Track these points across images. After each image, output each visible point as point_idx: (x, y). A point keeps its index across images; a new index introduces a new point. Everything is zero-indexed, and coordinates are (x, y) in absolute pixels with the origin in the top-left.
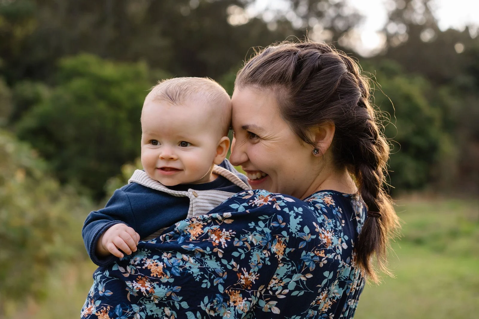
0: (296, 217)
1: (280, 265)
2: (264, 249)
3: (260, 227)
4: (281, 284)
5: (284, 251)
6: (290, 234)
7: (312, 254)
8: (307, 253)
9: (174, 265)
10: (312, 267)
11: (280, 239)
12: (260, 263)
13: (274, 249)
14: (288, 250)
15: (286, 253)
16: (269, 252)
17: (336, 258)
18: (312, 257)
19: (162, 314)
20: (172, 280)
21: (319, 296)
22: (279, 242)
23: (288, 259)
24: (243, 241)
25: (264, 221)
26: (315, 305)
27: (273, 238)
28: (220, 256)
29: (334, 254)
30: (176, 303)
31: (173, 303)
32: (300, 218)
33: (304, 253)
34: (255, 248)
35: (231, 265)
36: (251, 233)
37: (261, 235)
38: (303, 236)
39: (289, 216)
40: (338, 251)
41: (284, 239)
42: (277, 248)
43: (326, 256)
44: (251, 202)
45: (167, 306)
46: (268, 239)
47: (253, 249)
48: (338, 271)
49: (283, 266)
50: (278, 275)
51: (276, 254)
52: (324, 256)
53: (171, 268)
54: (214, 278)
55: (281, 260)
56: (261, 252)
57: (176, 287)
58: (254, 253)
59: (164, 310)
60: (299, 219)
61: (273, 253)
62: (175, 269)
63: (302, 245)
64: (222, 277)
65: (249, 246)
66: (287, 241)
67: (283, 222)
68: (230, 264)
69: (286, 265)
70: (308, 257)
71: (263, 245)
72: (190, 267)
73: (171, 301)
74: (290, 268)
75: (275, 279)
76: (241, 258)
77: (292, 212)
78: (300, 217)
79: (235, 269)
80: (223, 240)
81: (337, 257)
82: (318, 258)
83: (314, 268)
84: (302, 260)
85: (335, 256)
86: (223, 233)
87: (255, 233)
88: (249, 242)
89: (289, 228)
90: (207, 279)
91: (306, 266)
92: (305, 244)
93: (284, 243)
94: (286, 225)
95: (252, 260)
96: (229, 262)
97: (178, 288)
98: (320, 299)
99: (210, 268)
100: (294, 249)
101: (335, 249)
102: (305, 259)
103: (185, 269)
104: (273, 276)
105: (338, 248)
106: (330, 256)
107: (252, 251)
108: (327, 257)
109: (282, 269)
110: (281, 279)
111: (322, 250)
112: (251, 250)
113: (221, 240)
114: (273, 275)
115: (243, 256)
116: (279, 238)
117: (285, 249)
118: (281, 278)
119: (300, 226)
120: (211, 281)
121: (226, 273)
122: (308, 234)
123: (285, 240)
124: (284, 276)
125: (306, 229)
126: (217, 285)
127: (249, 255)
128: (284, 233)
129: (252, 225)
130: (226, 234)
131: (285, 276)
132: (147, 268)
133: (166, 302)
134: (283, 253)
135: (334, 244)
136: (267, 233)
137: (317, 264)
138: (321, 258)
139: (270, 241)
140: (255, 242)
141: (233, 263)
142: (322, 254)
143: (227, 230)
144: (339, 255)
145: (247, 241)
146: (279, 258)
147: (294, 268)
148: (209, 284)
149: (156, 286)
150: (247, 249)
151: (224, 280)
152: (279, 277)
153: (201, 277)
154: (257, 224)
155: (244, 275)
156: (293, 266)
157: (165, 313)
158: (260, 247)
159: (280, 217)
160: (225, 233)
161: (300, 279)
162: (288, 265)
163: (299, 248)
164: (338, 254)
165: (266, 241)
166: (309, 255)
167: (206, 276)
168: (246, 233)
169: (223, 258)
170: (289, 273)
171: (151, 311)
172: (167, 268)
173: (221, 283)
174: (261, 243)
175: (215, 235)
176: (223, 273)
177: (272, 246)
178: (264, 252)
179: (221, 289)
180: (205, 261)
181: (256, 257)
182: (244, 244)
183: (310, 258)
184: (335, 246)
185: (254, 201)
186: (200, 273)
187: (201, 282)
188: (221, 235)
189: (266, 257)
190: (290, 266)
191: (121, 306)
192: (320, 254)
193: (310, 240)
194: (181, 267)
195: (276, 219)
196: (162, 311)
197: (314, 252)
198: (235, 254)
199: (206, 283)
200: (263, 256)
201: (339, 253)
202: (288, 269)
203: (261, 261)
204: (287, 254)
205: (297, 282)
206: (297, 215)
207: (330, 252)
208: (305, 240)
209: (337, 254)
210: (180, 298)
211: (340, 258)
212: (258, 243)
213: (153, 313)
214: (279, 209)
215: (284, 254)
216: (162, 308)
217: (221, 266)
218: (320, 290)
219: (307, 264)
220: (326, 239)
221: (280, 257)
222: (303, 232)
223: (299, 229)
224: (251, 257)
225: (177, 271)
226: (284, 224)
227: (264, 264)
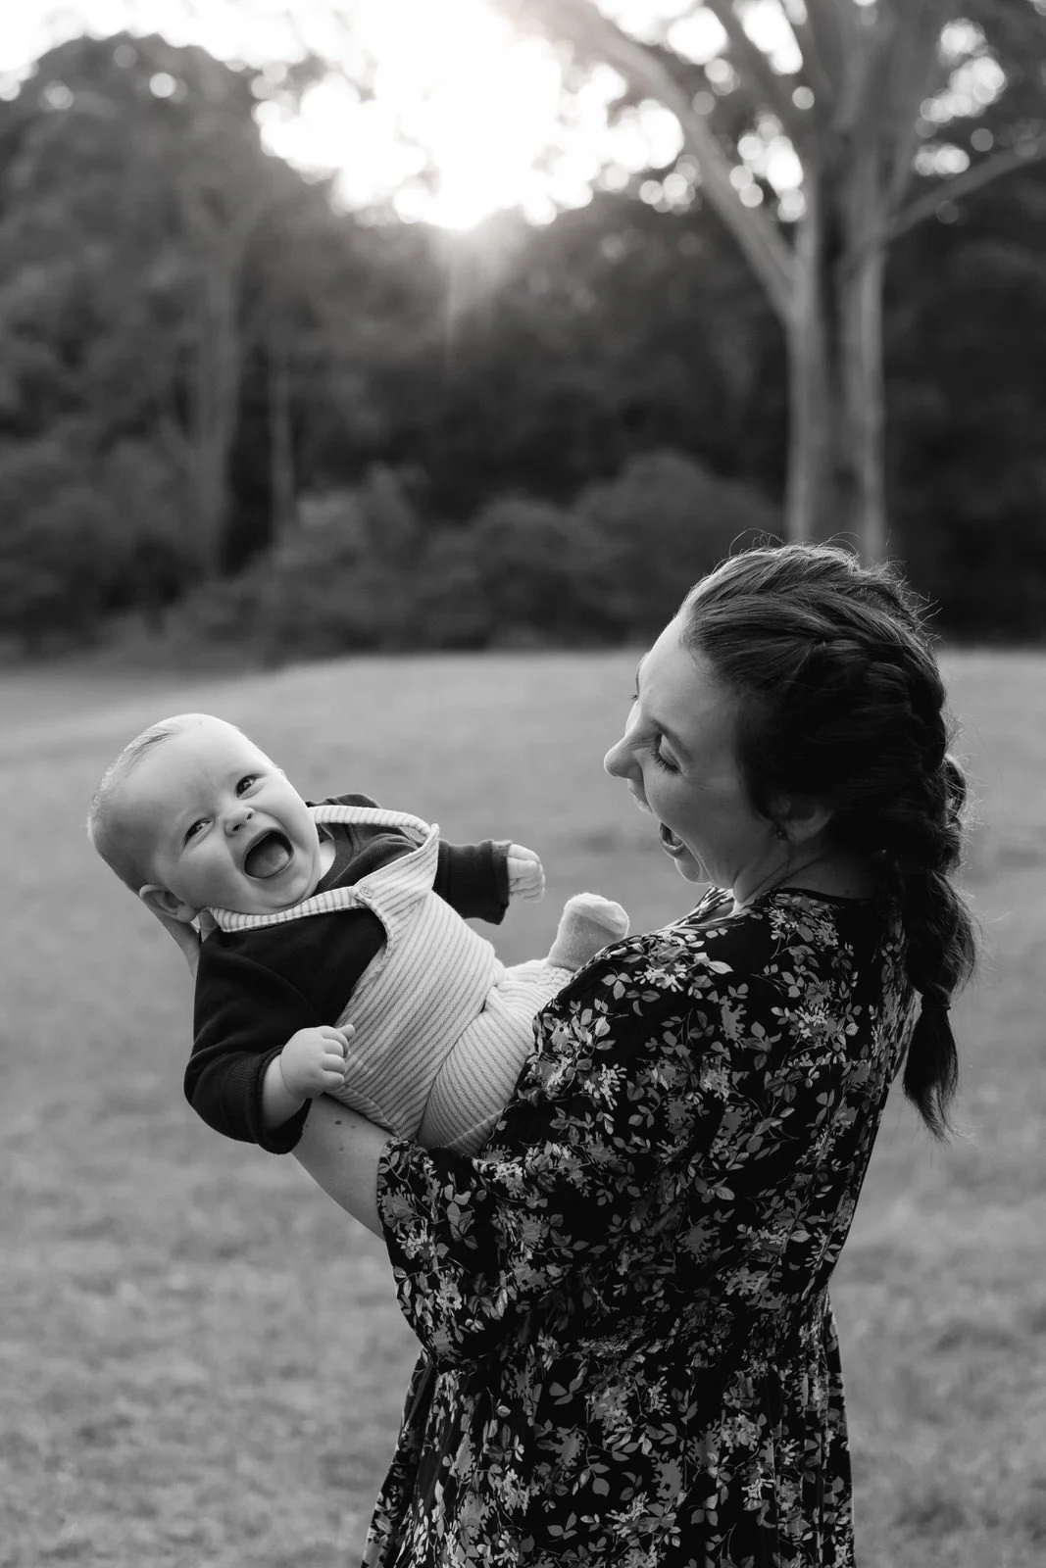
0: (732, 1009)
1: (729, 1110)
2: (686, 1093)
3: (668, 1045)
4: (735, 1147)
5: (730, 1080)
6: (729, 1043)
7: (785, 1071)
8: (773, 1075)
9: (540, 1170)
10: (790, 1094)
11: (712, 1060)
12: (688, 1120)
13: (707, 1084)
14: (737, 1076)
15: (734, 1083)
16: (697, 1093)
17: (835, 1061)
18: (785, 1077)
19: (547, 1281)
20: (544, 1203)
21: (814, 1144)
22: (711, 1068)
23: (740, 1096)
24: (644, 1087)
25: (674, 1030)
26: (808, 1164)
27: (698, 1064)
28: (610, 1130)
29: (829, 1055)
30: (563, 1250)
31: (558, 1251)
32: (742, 1009)
33: (768, 1076)
34: (669, 1095)
35: (632, 1146)
36: (656, 1063)
37: (673, 1064)
38: (755, 1043)
39: (719, 1006)
40: (837, 1047)
41: (720, 1057)
42: (716, 1080)
43: (814, 1063)
44: (638, 976)
45: (550, 1263)
46: (687, 1068)
47: (666, 1099)
48: (842, 1083)
49: (734, 1111)
50: (726, 1129)
51: (715, 1092)
52: (812, 1064)
53: (537, 1177)
54: (614, 1181)
55: (728, 1099)
56: (683, 1099)
57: (553, 1216)
58: (669, 1107)
59: (546, 1272)
60: (740, 1011)
61: (706, 1091)
62: (544, 1178)
63: (760, 1063)
64: (626, 1174)
65: (656, 1096)
66: (729, 1059)
67: (708, 1025)
68: (631, 1143)
69: (739, 1110)
70: (778, 1082)
71: (682, 1084)
72: (566, 1169)
73: (553, 1249)
74: (748, 1112)
75: (722, 1138)
76: (649, 1126)
77: (726, 997)
78: (741, 1006)
79: (643, 1151)
80: (606, 1091)
81: (838, 1059)
82: (799, 1073)
83: (794, 1095)
84: (768, 1090)
85: (832, 1058)
86: (604, 1075)
87: (662, 1061)
88: (655, 1087)
89: (724, 1032)
90: (602, 1187)
91: (777, 1098)
92: (765, 1057)
93: (722, 1065)
94: (717, 1029)
95: (672, 1121)
96: (627, 1140)
97: (557, 1218)
98: (817, 1151)
99: (599, 1163)
100: (747, 1073)
101: (830, 1044)
102: (772, 1087)
103: (559, 1176)
104: (716, 1132)
105: (837, 1040)
106: (823, 1061)
107: (665, 1104)
108: (817, 1064)
109: (733, 1117)
110: (734, 1138)
111: (804, 1054)
112: (662, 1101)
113: (603, 1091)
114: (718, 1129)
115: (651, 1121)
116: (708, 1059)
117: (730, 1076)
118: (734, 1135)
119: (742, 1026)
120: (611, 1188)
121: (630, 1163)
122: (764, 1038)
123: (724, 1059)
124: (738, 1131)
125: (758, 1029)
126: (625, 1188)
127: (661, 1114)
128: (718, 1046)
129: (652, 1044)
130: (609, 1077)
131: (741, 1132)
132: (498, 1181)
133: (545, 1254)
134: (728, 1085)
135: (828, 1035)
136: (683, 1057)
137: (800, 1085)
138: (805, 1070)
139: (693, 1072)
140: (665, 1084)
141: (636, 1139)
142: (806, 1062)
143: (609, 1067)
144: (842, 1054)
145: (650, 1084)
146: (723, 1097)
147: (755, 1112)
148: (610, 1196)
149: (522, 1216)
150: (653, 1100)
151: (632, 1176)
152: (729, 1134)
153: (590, 1188)
154: (662, 1042)
155: (665, 1151)
156: (753, 1108)
157: (550, 1276)
158: (677, 1091)
159: (702, 1015)
160: (609, 1075)
161: (771, 1127)
162: (743, 1108)
163: (757, 1069)
164: (838, 1053)
165: (684, 1075)
166: (779, 1077)
167: (597, 1182)
168: (647, 1066)
169: (614, 1134)
170: (747, 1124)
171: (525, 1282)
172: (530, 1180)
173: (629, 1184)
174: (677, 1081)
175: (591, 1081)
176: (625, 1165)
177: (699, 1079)
178: (690, 1098)
179: (634, 1191)
180: (588, 1150)
181: (676, 1111)
182: (646, 1092)
183: (782, 1080)
184: (830, 1038)
185: (645, 974)
186: (586, 1180)
187: (593, 1198)
188: (600, 1079)
189: (696, 1106)
190: (748, 1109)
191: (485, 1278)
192: (801, 1064)
193: (770, 1046)
194: (551, 1172)
195: (695, 1023)
196: (545, 1275)
197: (786, 1066)
198: (634, 1120)
199: (604, 1195)
200: (689, 1106)
201: (841, 1049)
202: (743, 1116)
203: (688, 1115)
204: (737, 1084)
205: (764, 1135)
206: (735, 1002)
207: (822, 1052)
208: (762, 1052)
209: (836, 1053)
210: (568, 1239)
211: (843, 1058)
212: (672, 1082)
213: (529, 1286)
214: (699, 996)
215: (731, 1087)
216: (543, 1269)
217: (617, 1154)
218: (814, 1134)
219: (778, 1094)
220: (808, 1030)
221: (724, 1093)
222: (753, 1036)
223: (742, 1032)
224: (666, 1116)
225: (548, 1181)
226: (712, 1027)
227: (697, 1119)
